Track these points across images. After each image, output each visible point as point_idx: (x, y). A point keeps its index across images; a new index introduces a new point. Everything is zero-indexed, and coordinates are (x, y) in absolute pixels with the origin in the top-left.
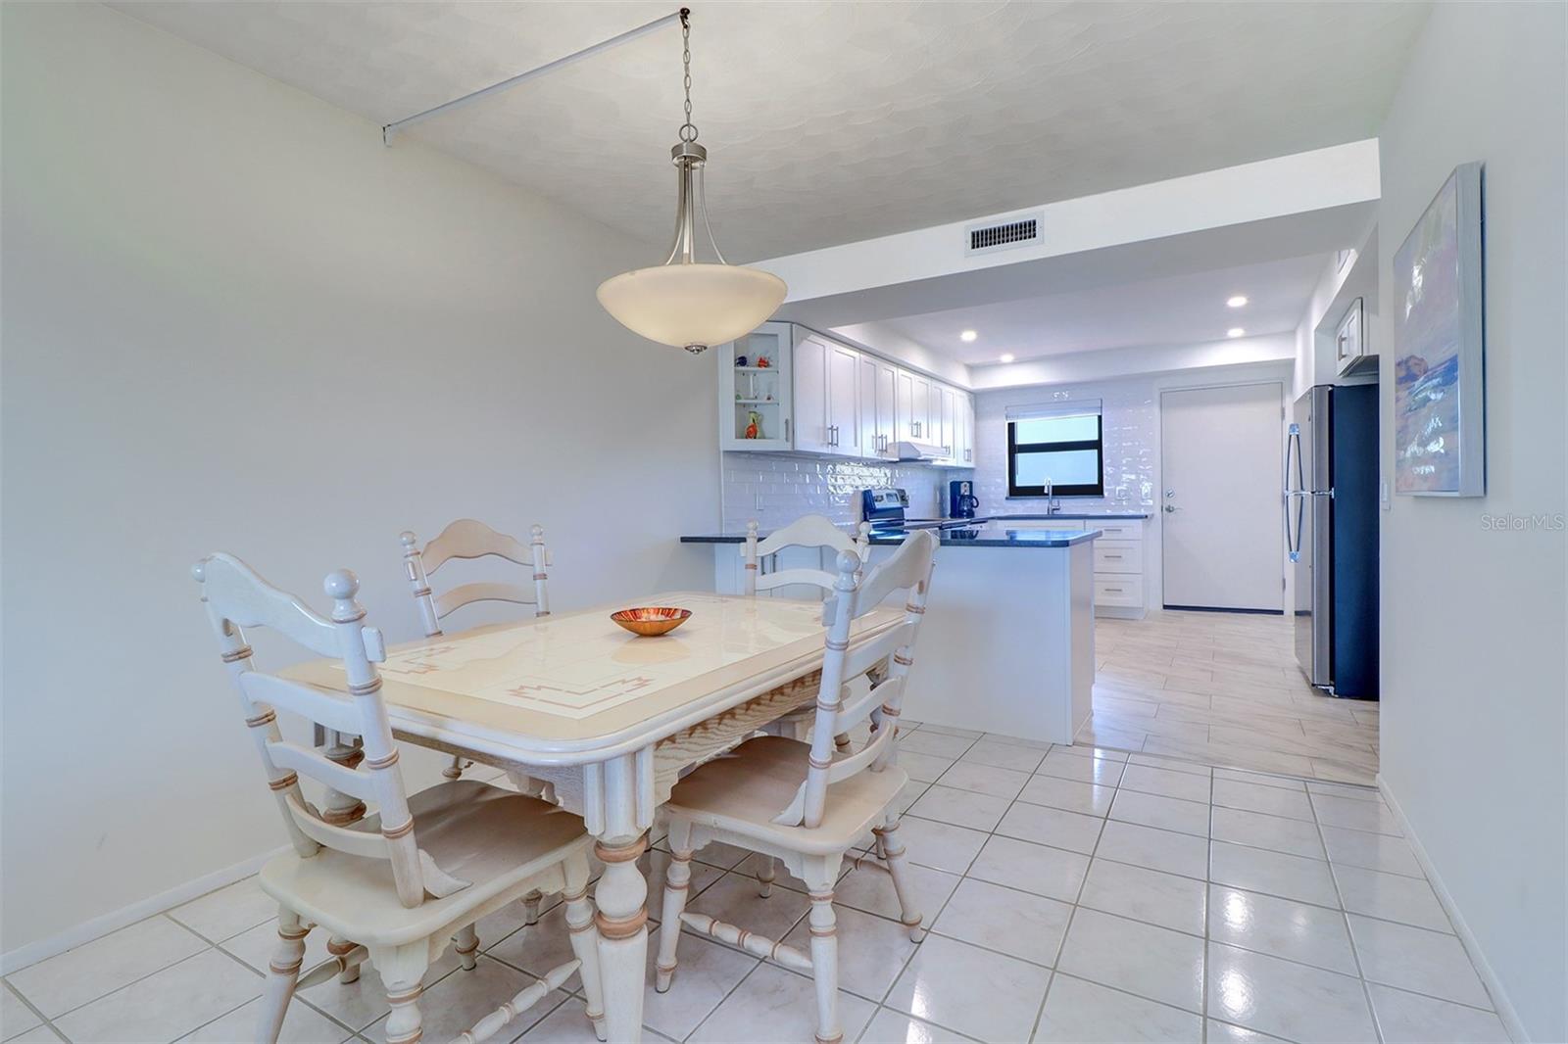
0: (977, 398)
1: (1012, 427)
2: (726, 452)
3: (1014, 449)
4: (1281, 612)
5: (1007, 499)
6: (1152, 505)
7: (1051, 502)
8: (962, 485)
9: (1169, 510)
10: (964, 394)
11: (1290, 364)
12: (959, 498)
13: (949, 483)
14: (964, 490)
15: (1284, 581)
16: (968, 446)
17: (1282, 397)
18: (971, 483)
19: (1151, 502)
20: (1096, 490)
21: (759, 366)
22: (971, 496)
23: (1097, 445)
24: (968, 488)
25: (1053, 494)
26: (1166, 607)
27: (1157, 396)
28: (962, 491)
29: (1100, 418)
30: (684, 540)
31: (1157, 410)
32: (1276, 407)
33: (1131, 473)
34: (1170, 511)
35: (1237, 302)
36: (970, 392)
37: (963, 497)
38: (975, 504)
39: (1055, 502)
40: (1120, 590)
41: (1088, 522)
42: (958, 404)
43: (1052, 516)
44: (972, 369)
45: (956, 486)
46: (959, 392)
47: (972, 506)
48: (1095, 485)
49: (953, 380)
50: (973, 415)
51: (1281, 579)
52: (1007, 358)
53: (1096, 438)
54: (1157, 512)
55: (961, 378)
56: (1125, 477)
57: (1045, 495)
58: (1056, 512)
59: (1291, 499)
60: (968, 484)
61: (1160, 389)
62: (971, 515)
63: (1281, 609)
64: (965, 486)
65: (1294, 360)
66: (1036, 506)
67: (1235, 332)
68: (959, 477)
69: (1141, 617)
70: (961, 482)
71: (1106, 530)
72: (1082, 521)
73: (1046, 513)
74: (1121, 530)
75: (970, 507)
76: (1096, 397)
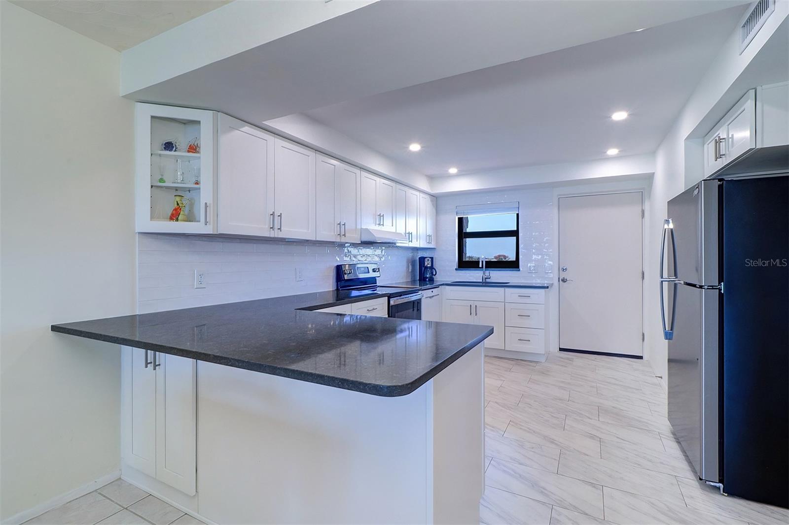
0: (437, 200)
1: (461, 220)
2: (139, 233)
3: (463, 235)
4: (641, 358)
5: (456, 269)
6: (552, 277)
7: (484, 273)
8: (426, 259)
9: (564, 280)
10: (427, 197)
11: (649, 178)
12: (423, 268)
13: (418, 259)
14: (428, 263)
15: (643, 335)
16: (429, 232)
17: (642, 202)
18: (432, 258)
19: (551, 275)
20: (514, 265)
21: (189, 151)
22: (432, 268)
23: (515, 233)
24: (430, 262)
25: (486, 268)
26: (561, 349)
27: (556, 200)
28: (426, 264)
29: (518, 215)
30: (55, 328)
31: (556, 211)
32: (638, 208)
33: (538, 255)
34: (564, 282)
35: (619, 116)
36: (432, 196)
37: (426, 268)
38: (434, 273)
39: (487, 273)
40: (529, 341)
41: (507, 290)
42: (421, 202)
43: (485, 284)
44: (431, 178)
45: (422, 260)
46: (422, 195)
47: (433, 274)
48: (514, 261)
49: (413, 184)
50: (434, 211)
51: (642, 334)
52: (453, 171)
53: (516, 229)
54: (556, 283)
55: (423, 185)
56: (534, 257)
57: (480, 268)
58: (488, 280)
59: (665, 284)
60: (430, 259)
61: (558, 195)
62: (431, 280)
63: (642, 355)
64: (428, 260)
65: (654, 173)
66: (475, 275)
67: (613, 152)
68: (425, 254)
69: (543, 360)
70: (426, 258)
71: (519, 296)
72: (503, 289)
73: (481, 281)
74: (529, 297)
75: (431, 275)
76: (515, 200)
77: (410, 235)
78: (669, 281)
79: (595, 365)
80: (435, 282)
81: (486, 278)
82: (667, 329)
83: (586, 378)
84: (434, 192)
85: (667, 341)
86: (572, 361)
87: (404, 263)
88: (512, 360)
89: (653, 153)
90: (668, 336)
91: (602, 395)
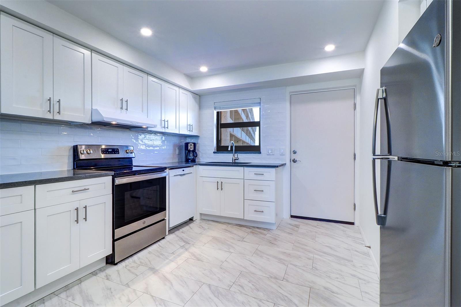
0: (200, 98)
3: (219, 126)
4: (353, 224)
5: (214, 153)
7: (234, 156)
9: (294, 161)
10: (188, 93)
11: (359, 74)
12: (187, 152)
13: (183, 144)
14: (191, 148)
15: (355, 205)
17: (354, 97)
18: (195, 144)
19: (285, 157)
20: (257, 149)
22: (194, 151)
23: (258, 124)
24: (192, 146)
25: (234, 151)
26: (292, 216)
27: (288, 98)
28: (189, 148)
29: (260, 108)
31: (288, 104)
32: (350, 103)
37: (189, 151)
38: (196, 156)
39: (236, 155)
40: (263, 212)
41: (246, 168)
43: (235, 164)
44: (191, 78)
45: (187, 145)
46: (182, 91)
48: (256, 146)
51: (353, 204)
52: (204, 69)
53: (259, 121)
54: (288, 162)
56: (272, 142)
57: (229, 151)
58: (236, 161)
59: (378, 162)
60: (193, 144)
61: (290, 92)
62: (194, 161)
63: (353, 222)
64: (191, 145)
65: (364, 69)
66: (228, 157)
67: (330, 48)
68: (188, 140)
69: (274, 228)
70: (189, 143)
71: (255, 174)
72: (242, 168)
73: (232, 162)
74: (263, 174)
75: (193, 157)
76: (258, 97)
77: (191, 126)
78: (382, 158)
79: (316, 232)
80: (196, 162)
81: (235, 159)
82: (379, 213)
83: (306, 247)
84: (195, 89)
85: (379, 226)
86: (298, 228)
87: (171, 147)
88: (250, 228)
89: (363, 51)
90: (381, 220)
91: (317, 269)
